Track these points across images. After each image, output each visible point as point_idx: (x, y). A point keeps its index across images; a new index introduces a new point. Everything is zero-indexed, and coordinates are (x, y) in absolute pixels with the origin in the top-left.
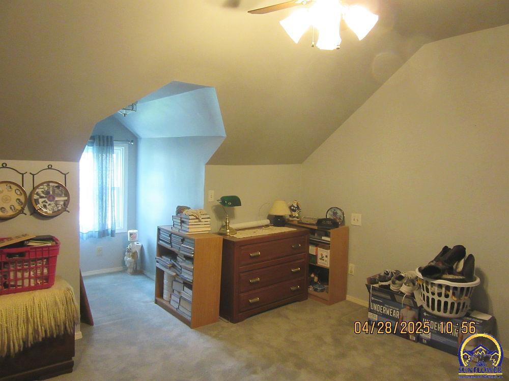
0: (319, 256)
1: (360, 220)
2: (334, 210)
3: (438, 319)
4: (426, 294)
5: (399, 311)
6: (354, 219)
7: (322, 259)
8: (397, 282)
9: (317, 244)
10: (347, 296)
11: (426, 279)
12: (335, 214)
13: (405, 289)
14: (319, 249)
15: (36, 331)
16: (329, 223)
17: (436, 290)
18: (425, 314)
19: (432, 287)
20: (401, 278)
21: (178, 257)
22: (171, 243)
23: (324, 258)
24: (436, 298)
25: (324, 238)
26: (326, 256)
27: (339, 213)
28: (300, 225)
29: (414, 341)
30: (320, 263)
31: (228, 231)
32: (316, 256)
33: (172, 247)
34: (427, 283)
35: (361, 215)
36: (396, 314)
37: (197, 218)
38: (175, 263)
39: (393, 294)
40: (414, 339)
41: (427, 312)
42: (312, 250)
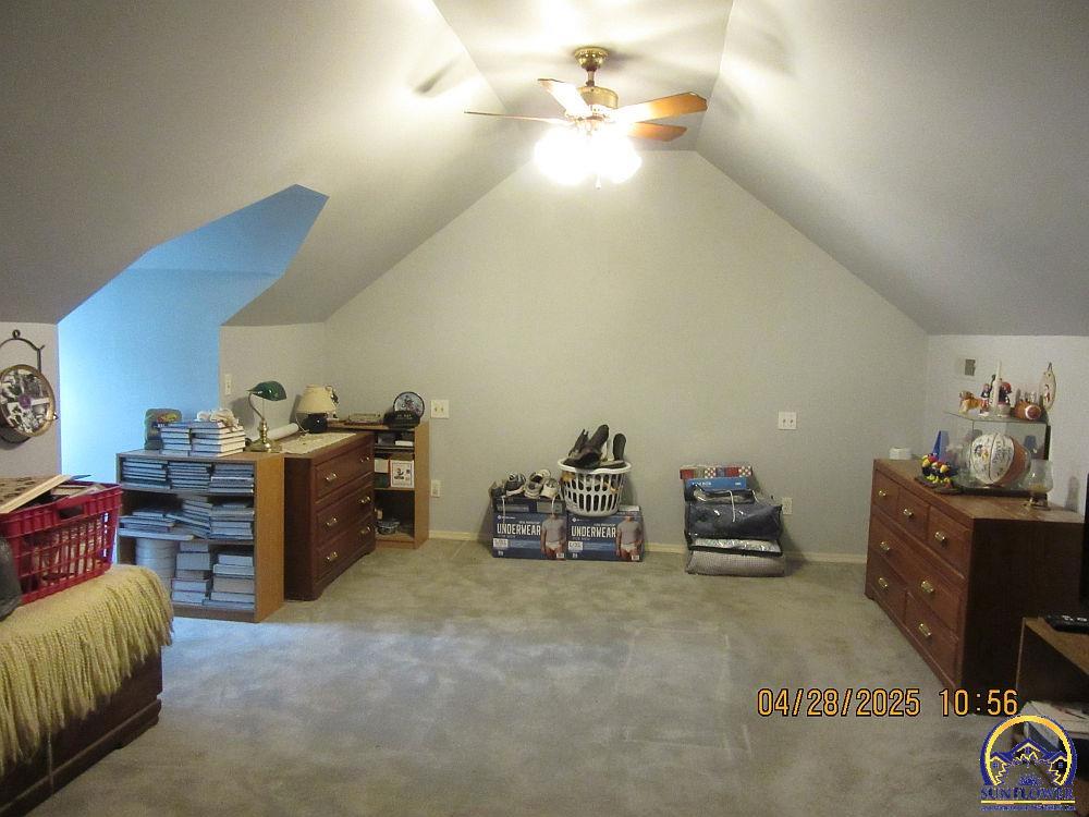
0: (394, 473)
1: (446, 409)
2: (407, 397)
3: (592, 521)
4: (578, 492)
5: (541, 525)
6: (437, 409)
7: (400, 476)
8: (537, 485)
9: (386, 455)
10: (430, 531)
11: (581, 471)
12: (408, 403)
13: (548, 492)
14: (392, 461)
15: (134, 648)
16: (408, 416)
17: (593, 483)
18: (574, 520)
19: (588, 480)
20: (538, 479)
21: (186, 507)
22: (168, 481)
23: (401, 473)
24: (593, 493)
25: (398, 443)
26: (408, 471)
27: (415, 401)
28: (347, 426)
29: (562, 559)
30: (395, 484)
31: (268, 445)
32: (387, 476)
33: (171, 488)
34: (581, 476)
35: (447, 401)
36: (536, 531)
37: (227, 426)
38: (179, 518)
39: (532, 504)
40: (563, 556)
41: (577, 516)
42: (380, 465)
